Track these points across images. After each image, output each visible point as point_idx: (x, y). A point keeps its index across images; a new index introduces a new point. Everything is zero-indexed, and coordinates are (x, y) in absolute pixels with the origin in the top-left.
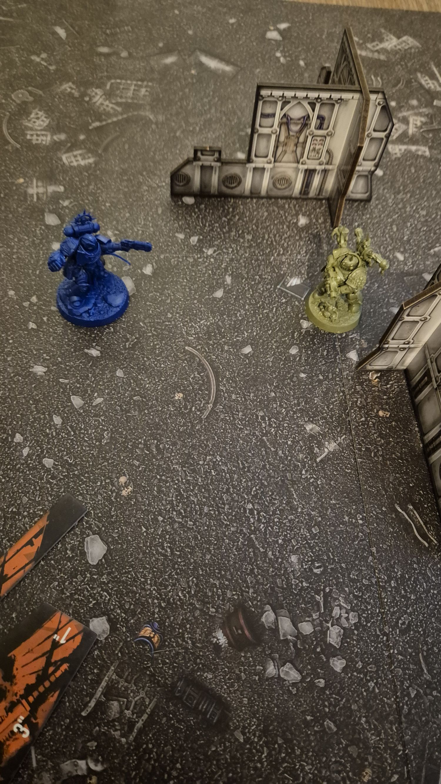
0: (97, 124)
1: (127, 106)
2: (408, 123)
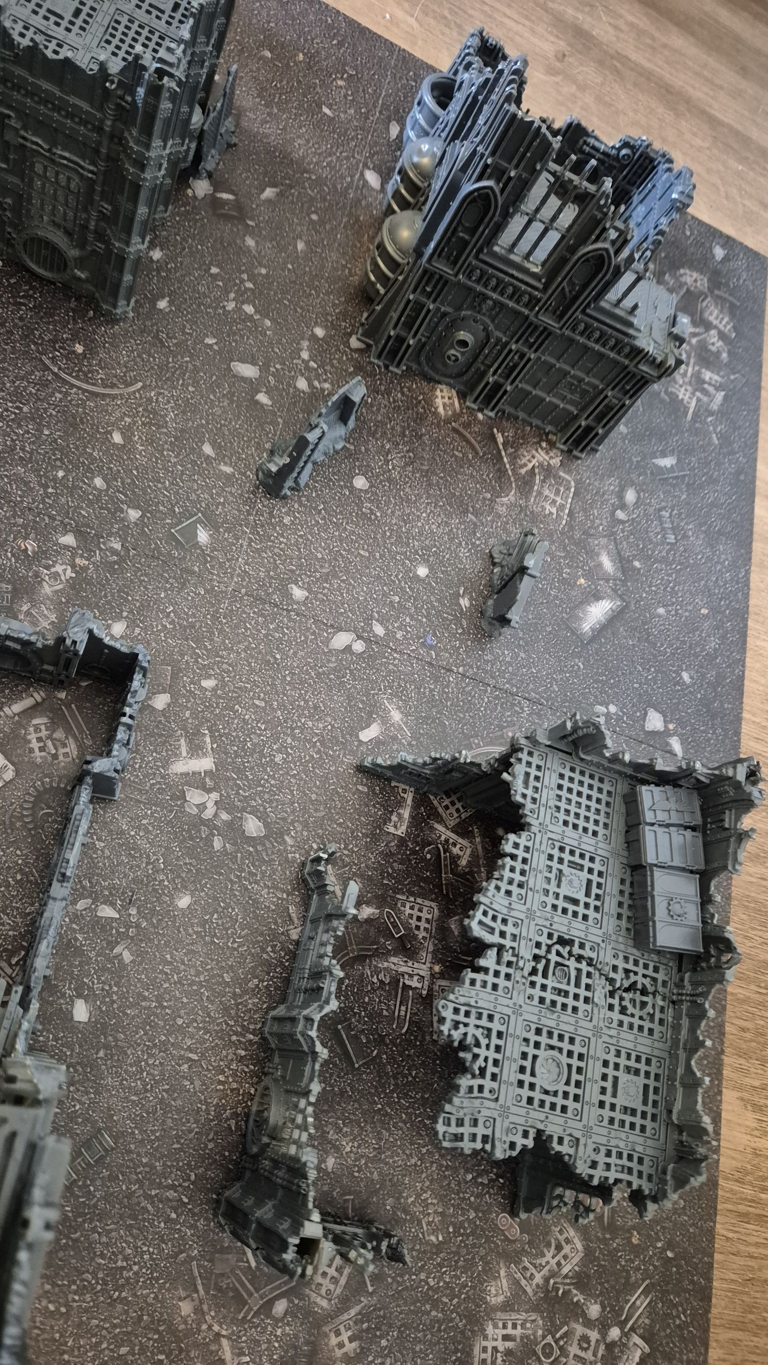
0: (500, 439)
1: (527, 481)
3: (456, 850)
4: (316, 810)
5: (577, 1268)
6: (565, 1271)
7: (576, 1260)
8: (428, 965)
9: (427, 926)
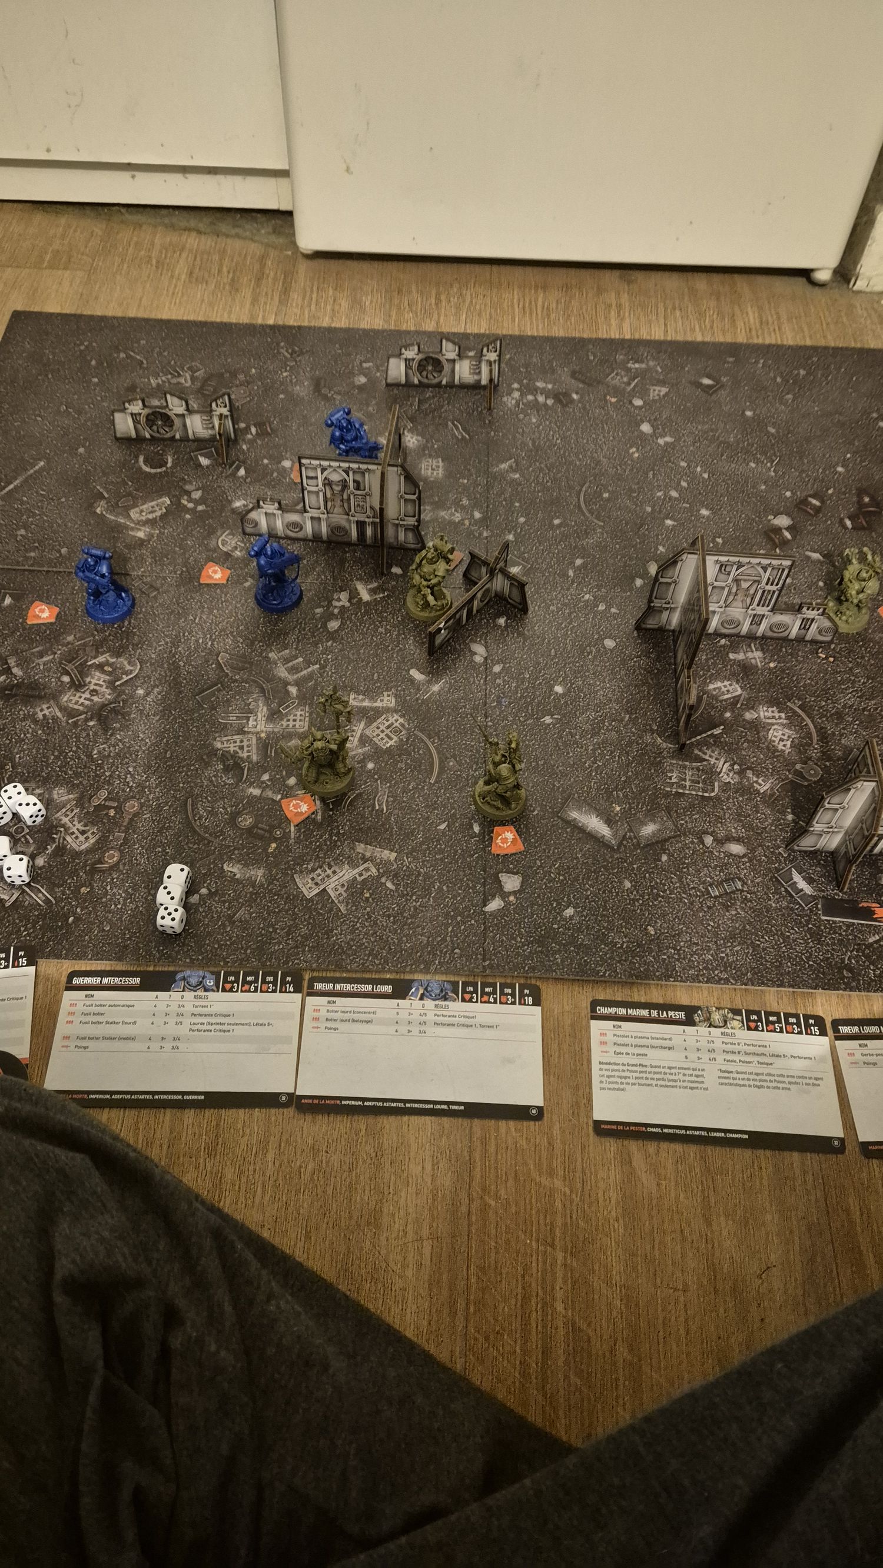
0: (717, 731)
4: (353, 654)
5: (69, 846)
6: (68, 838)
7: (74, 845)
8: (265, 729)
9: (291, 726)
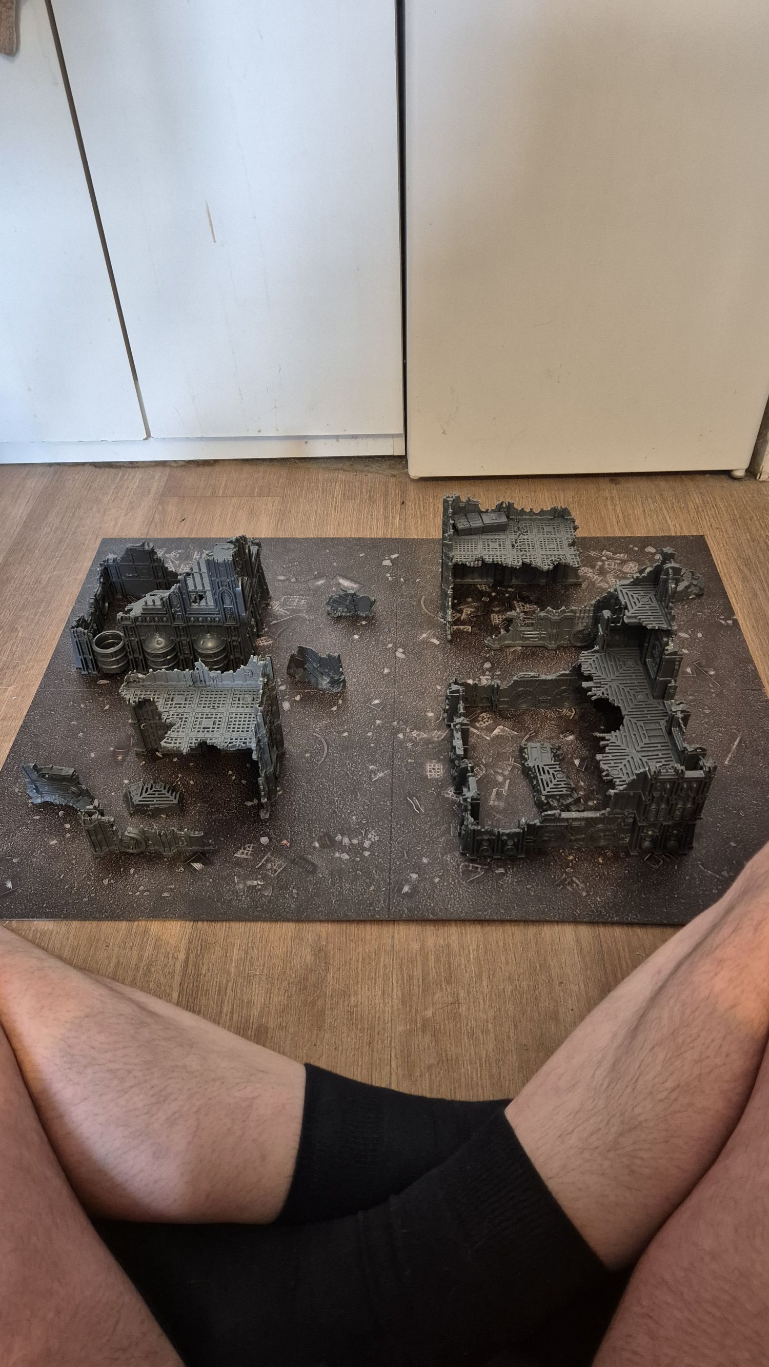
0: (275, 622)
1: (293, 611)
2: (462, 614)
3: (469, 612)
